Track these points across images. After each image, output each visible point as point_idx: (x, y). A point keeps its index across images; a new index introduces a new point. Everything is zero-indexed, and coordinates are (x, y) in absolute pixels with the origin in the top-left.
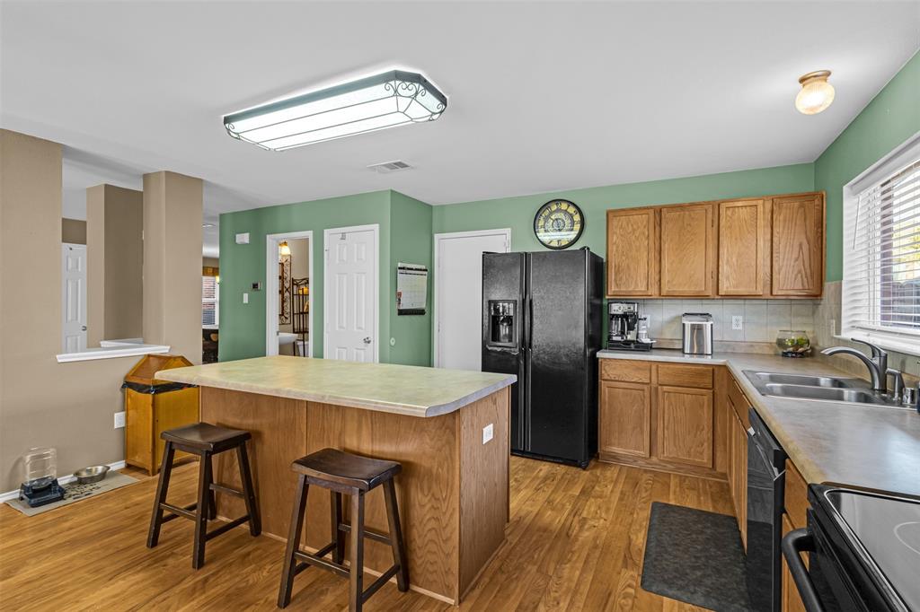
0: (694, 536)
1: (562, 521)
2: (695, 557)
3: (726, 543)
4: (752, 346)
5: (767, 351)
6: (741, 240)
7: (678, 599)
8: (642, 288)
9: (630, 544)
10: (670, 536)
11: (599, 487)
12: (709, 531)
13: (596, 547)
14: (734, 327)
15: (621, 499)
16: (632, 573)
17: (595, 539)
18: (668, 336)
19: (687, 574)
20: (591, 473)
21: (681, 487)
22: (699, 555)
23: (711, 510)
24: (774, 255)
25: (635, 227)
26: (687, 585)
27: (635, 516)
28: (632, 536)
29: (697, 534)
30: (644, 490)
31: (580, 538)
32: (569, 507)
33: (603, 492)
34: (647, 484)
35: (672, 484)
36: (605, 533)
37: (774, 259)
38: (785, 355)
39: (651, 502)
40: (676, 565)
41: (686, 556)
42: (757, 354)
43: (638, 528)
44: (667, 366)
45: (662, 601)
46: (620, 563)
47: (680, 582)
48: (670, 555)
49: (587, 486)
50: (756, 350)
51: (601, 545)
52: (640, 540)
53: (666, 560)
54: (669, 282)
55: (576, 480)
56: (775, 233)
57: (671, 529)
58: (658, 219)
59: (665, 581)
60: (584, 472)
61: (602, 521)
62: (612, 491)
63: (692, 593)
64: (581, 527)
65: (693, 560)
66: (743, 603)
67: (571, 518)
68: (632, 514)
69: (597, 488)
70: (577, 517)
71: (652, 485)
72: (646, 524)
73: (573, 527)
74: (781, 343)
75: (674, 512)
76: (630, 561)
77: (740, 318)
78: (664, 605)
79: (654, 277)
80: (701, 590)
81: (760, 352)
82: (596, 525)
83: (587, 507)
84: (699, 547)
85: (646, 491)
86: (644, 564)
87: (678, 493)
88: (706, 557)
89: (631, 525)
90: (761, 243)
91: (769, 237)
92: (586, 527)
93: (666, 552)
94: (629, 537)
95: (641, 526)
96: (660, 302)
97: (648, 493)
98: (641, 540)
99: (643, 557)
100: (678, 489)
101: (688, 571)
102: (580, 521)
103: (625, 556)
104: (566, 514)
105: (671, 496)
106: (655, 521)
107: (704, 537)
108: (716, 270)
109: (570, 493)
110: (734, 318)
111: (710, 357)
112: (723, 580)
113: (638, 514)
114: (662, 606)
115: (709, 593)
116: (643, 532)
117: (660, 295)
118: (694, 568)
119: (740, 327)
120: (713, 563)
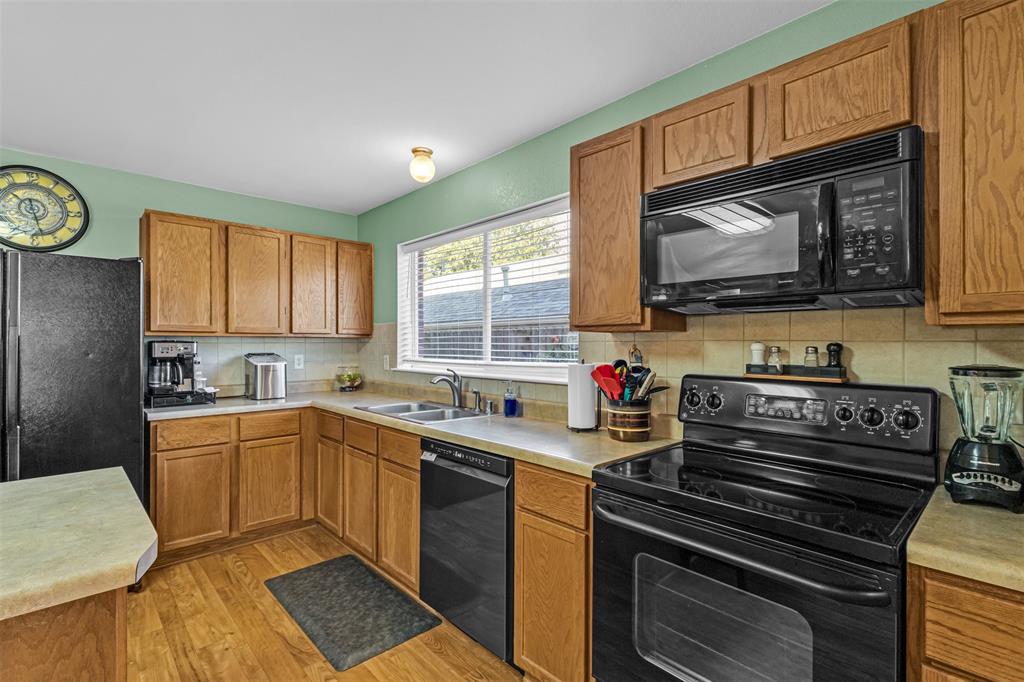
0: (335, 591)
1: (175, 673)
2: (355, 608)
3: (363, 581)
4: (313, 385)
5: (326, 388)
6: (312, 276)
7: (376, 654)
8: (202, 322)
9: (285, 640)
10: (317, 605)
11: (182, 601)
12: (341, 579)
13: (253, 670)
14: (297, 367)
15: (226, 600)
16: (316, 665)
17: (243, 661)
18: (225, 381)
19: (363, 628)
20: (152, 591)
21: (276, 553)
22: (354, 605)
23: (322, 560)
24: (340, 296)
25: (192, 241)
26: (372, 637)
27: (260, 607)
28: (280, 631)
29: (335, 587)
30: (243, 576)
31: (224, 675)
32: (165, 651)
33: (194, 604)
34: (239, 567)
35: (264, 554)
36: (247, 649)
37: (340, 300)
38: (343, 390)
39: (262, 583)
40: (349, 626)
41: (347, 613)
42: (318, 392)
43: (276, 617)
44: (250, 416)
45: (365, 668)
46: (296, 665)
47: (365, 639)
48: (334, 622)
49: (164, 609)
50: (317, 388)
51: (256, 663)
52: (290, 628)
53: (336, 628)
54: (237, 315)
55: (138, 610)
56: (340, 275)
57: (310, 597)
58: (223, 238)
59: (355, 648)
60: (141, 594)
61: (229, 637)
62: (206, 597)
63: (381, 640)
64: (210, 661)
65: (355, 612)
66: (417, 619)
67: (183, 661)
68: (255, 608)
69: (180, 605)
70: (190, 654)
71: (245, 565)
72: (279, 608)
73: (199, 671)
74: (339, 378)
75: (296, 579)
76: (303, 656)
77: (302, 356)
78: (370, 669)
79: (219, 309)
80: (385, 632)
81: (320, 390)
82: (227, 645)
83: (192, 635)
84: (348, 598)
85: (246, 575)
86: (318, 648)
87: (279, 560)
88: (360, 602)
89: (265, 619)
90: (329, 283)
91: (334, 277)
92: (216, 656)
93: (329, 621)
94: (278, 633)
95: (277, 614)
96: (224, 340)
97: (249, 574)
98: (293, 628)
99: (310, 641)
100: (275, 556)
101: (361, 624)
102: (200, 657)
103: (294, 655)
104: (170, 660)
105: (276, 567)
106: (288, 600)
107: (342, 585)
108: (288, 306)
109: (147, 631)
110: (296, 357)
111: (284, 401)
112: (390, 612)
113: (261, 604)
114: (369, 672)
115: (391, 630)
116: (286, 619)
117: (227, 331)
118: (362, 618)
119: (302, 367)
120: (370, 604)
